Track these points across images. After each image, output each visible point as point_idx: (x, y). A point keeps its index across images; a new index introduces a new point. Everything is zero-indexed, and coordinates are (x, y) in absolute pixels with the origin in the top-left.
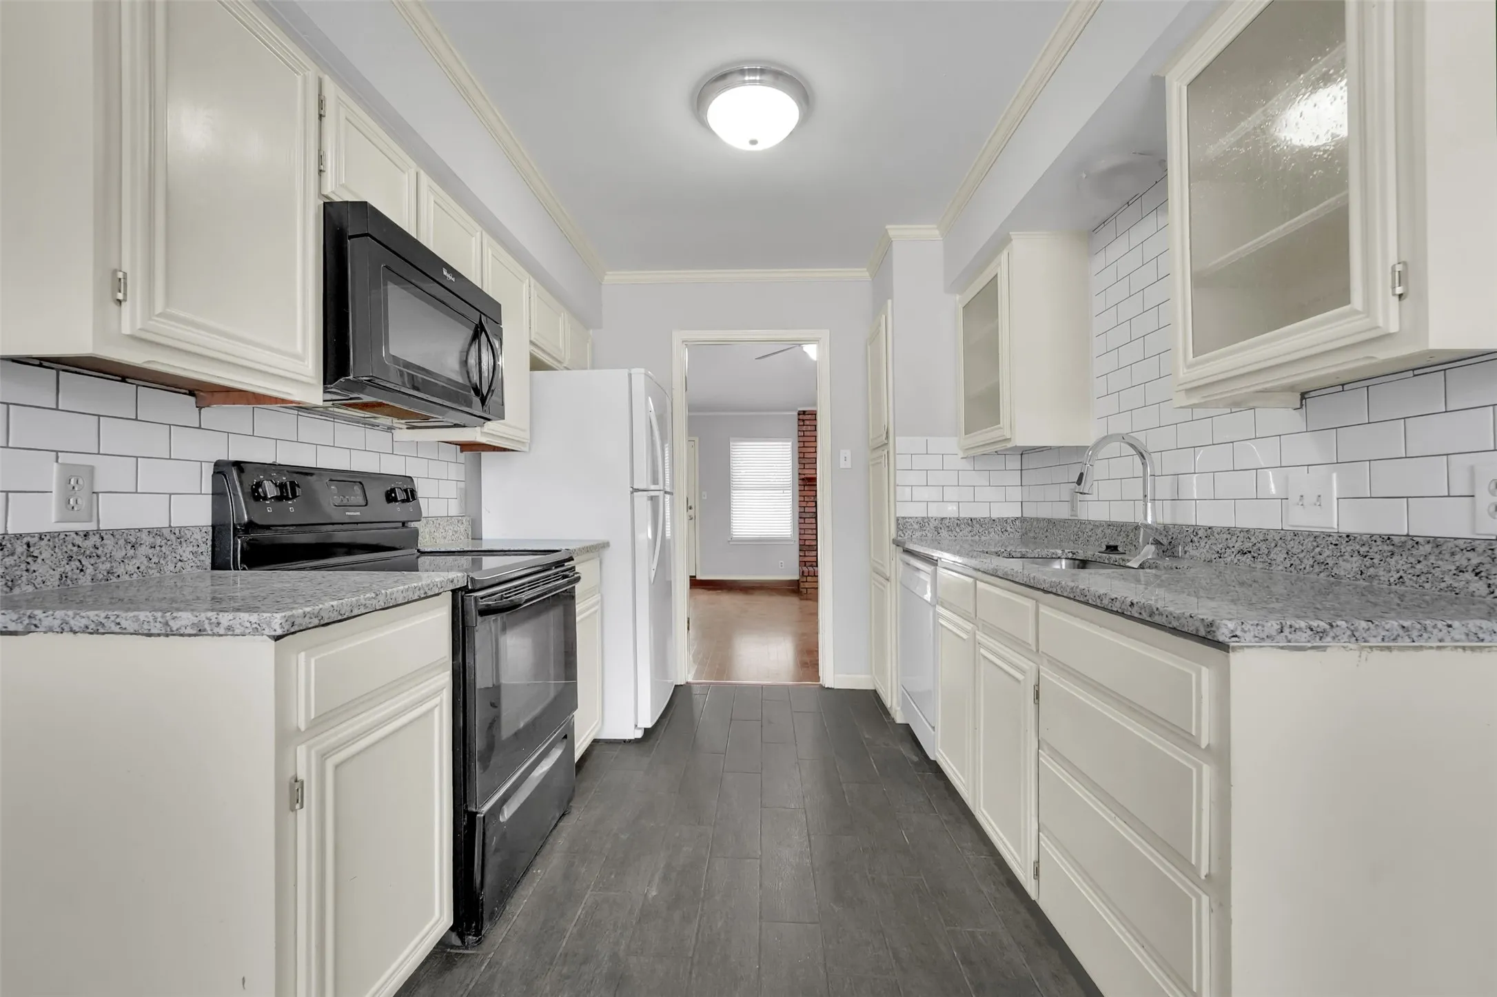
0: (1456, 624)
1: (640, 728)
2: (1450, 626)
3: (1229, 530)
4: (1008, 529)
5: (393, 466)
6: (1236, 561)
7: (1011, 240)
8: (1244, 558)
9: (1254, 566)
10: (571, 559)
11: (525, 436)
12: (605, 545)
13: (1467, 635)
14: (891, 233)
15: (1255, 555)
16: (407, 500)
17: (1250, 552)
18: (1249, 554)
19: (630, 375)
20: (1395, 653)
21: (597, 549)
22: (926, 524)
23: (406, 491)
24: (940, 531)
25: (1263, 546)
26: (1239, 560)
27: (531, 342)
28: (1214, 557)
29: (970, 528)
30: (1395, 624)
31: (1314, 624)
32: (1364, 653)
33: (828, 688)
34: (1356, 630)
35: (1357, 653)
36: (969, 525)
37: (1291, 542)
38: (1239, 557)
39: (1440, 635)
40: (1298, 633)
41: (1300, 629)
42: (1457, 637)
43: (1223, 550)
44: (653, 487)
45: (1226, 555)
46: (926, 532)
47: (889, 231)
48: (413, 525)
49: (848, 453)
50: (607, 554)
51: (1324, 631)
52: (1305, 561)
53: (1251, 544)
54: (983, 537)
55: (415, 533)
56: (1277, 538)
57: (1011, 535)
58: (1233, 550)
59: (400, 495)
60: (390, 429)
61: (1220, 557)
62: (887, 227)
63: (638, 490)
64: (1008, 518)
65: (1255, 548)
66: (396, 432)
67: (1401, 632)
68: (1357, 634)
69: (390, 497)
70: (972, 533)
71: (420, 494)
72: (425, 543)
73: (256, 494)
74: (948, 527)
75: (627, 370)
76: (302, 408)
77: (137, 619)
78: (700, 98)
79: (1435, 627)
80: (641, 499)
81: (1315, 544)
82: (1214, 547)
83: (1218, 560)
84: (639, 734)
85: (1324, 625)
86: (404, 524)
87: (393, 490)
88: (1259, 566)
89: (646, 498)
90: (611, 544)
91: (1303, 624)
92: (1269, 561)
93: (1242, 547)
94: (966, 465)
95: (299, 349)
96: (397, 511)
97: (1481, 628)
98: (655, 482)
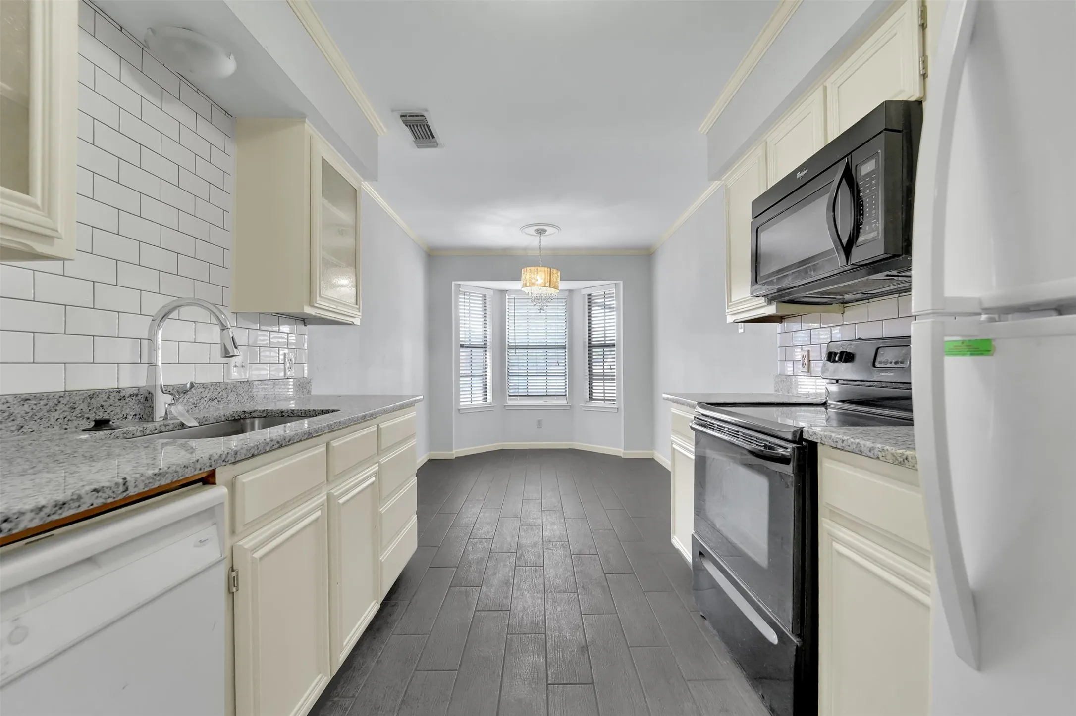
3: (203, 385)
6: (207, 407)
8: (212, 404)
9: (218, 407)
15: (220, 399)
17: (216, 398)
18: (216, 400)
25: (224, 393)
26: (209, 405)
28: (190, 407)
37: (239, 388)
38: (210, 403)
43: (198, 401)
45: (200, 404)
52: (244, 397)
53: (218, 393)
56: (232, 387)
58: (206, 399)
61: (196, 407)
65: (220, 395)
81: (249, 387)
82: (191, 400)
83: (194, 409)
88: (221, 407)
92: (227, 402)
93: (211, 396)
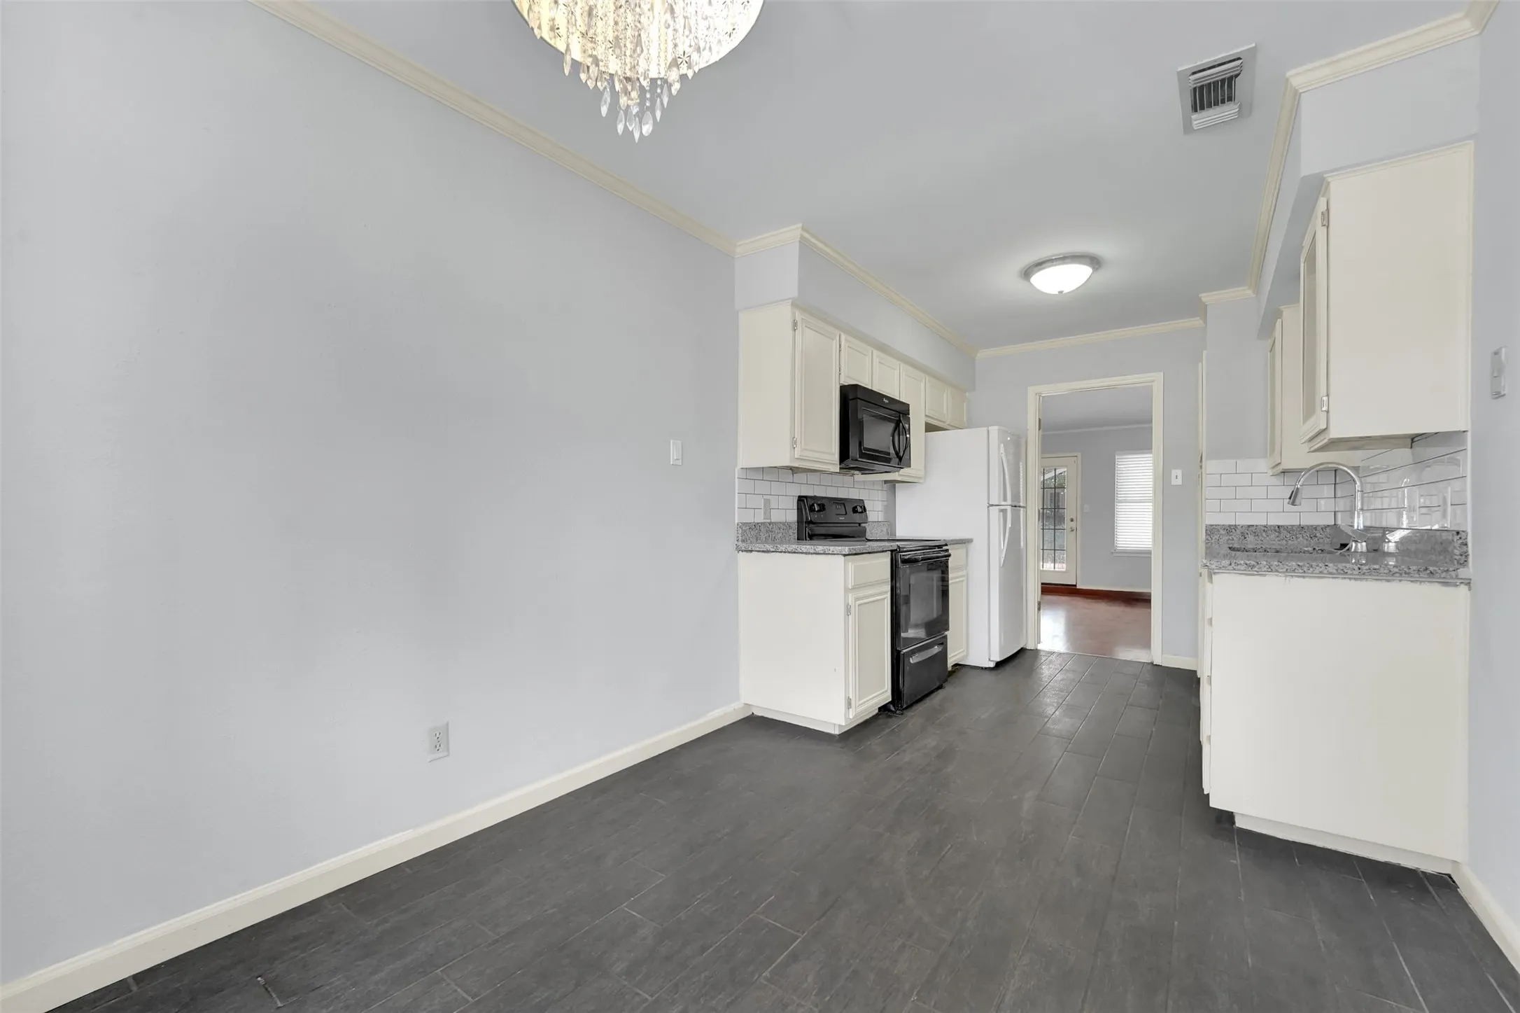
0: (1331, 565)
1: (992, 661)
2: (1327, 566)
4: (1318, 535)
5: (853, 494)
7: (1282, 312)
10: (946, 545)
11: (922, 473)
12: (969, 541)
13: (1337, 570)
14: (1203, 299)
16: (862, 512)
19: (988, 431)
20: (1307, 579)
21: (964, 542)
22: (1233, 530)
23: (861, 507)
24: (1247, 536)
27: (926, 416)
29: (1277, 534)
30: (1294, 563)
31: (1248, 562)
32: (1288, 578)
33: (1156, 665)
34: (1272, 566)
35: (1284, 578)
36: (1276, 531)
39: (1321, 570)
40: (1239, 566)
41: (1240, 564)
42: (1331, 571)
44: (1003, 503)
46: (1233, 537)
47: (1202, 299)
48: (863, 525)
49: (1179, 472)
50: (971, 546)
51: (1253, 566)
54: (1290, 542)
55: (864, 531)
57: (1321, 540)
59: (860, 510)
60: (853, 475)
62: (1200, 295)
63: (992, 505)
64: (1318, 526)
66: (855, 476)
67: (1297, 567)
68: (1272, 568)
69: (855, 510)
70: (1279, 539)
71: (867, 508)
72: (868, 536)
73: (812, 509)
74: (1255, 532)
75: (985, 428)
76: (832, 473)
77: (806, 548)
78: (1027, 273)
79: (1318, 566)
80: (994, 510)
84: (992, 665)
85: (1253, 563)
86: (860, 524)
87: (856, 507)
89: (997, 511)
90: (974, 541)
91: (1242, 562)
94: (1275, 481)
95: (833, 451)
96: (857, 518)
97: (1346, 567)
98: (1005, 499)
